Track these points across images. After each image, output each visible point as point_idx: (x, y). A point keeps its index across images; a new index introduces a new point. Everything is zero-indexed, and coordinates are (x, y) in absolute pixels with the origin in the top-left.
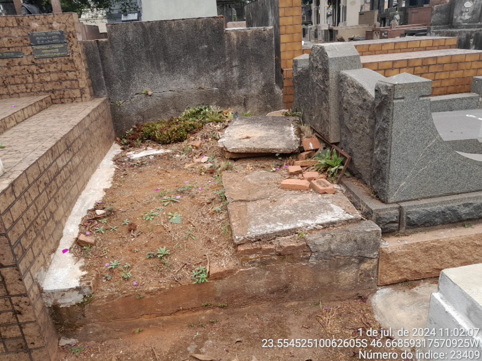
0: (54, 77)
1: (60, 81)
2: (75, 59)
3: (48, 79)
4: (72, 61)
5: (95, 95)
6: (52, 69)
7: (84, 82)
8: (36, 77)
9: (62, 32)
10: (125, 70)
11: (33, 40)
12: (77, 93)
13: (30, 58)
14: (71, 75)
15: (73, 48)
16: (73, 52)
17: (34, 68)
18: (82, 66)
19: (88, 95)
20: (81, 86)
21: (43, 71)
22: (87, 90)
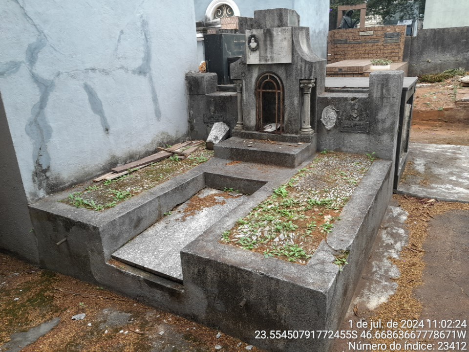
0: (389, 51)
1: (391, 53)
2: (401, 44)
3: (386, 52)
4: (399, 45)
5: (404, 60)
6: (389, 48)
7: (401, 54)
8: (382, 51)
9: (399, 33)
10: (420, 50)
11: (386, 36)
12: (397, 58)
13: (382, 43)
14: (397, 51)
15: (402, 39)
16: (401, 41)
17: (382, 47)
18: (402, 47)
19: (401, 60)
20: (399, 56)
21: (385, 48)
22: (402, 57)
